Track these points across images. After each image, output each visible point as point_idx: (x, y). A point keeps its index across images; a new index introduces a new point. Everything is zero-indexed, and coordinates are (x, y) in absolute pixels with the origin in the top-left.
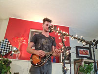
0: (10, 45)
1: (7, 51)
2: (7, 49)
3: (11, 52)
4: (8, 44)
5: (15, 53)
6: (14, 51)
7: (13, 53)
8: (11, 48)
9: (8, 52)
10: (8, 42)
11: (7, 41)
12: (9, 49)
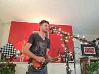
0: (14, 48)
1: (11, 54)
2: (11, 52)
3: (15, 55)
4: (12, 48)
5: (19, 56)
6: (18, 55)
7: (17, 56)
8: (15, 51)
9: (12, 56)
10: (12, 46)
11: (11, 44)
12: (13, 52)
